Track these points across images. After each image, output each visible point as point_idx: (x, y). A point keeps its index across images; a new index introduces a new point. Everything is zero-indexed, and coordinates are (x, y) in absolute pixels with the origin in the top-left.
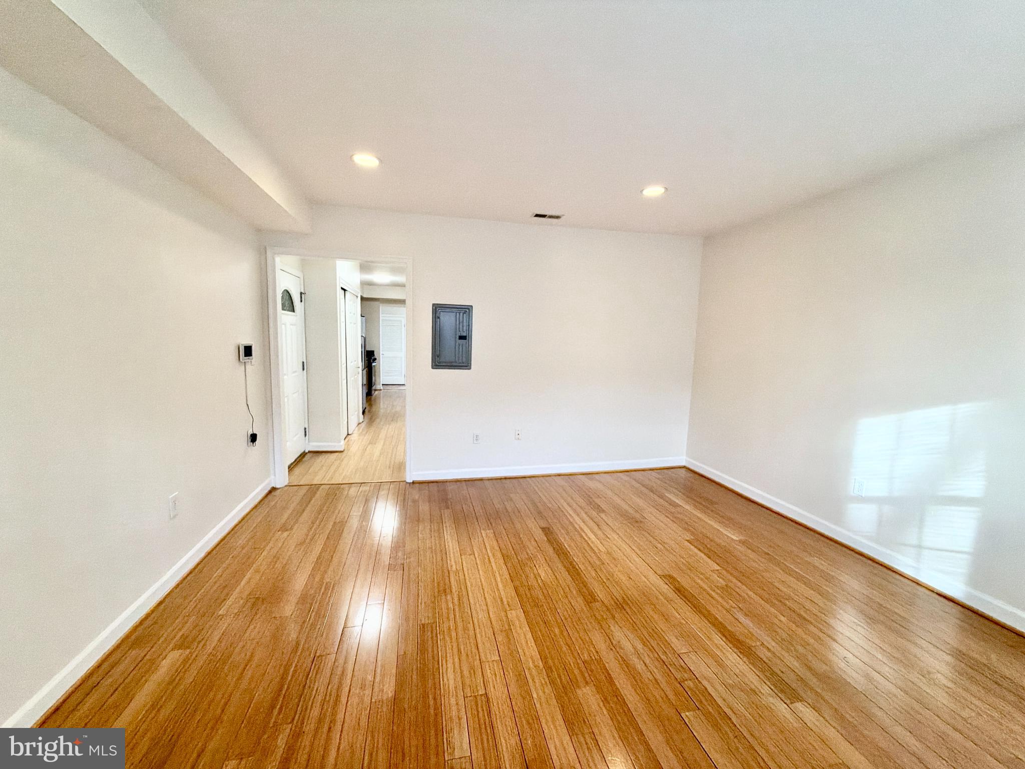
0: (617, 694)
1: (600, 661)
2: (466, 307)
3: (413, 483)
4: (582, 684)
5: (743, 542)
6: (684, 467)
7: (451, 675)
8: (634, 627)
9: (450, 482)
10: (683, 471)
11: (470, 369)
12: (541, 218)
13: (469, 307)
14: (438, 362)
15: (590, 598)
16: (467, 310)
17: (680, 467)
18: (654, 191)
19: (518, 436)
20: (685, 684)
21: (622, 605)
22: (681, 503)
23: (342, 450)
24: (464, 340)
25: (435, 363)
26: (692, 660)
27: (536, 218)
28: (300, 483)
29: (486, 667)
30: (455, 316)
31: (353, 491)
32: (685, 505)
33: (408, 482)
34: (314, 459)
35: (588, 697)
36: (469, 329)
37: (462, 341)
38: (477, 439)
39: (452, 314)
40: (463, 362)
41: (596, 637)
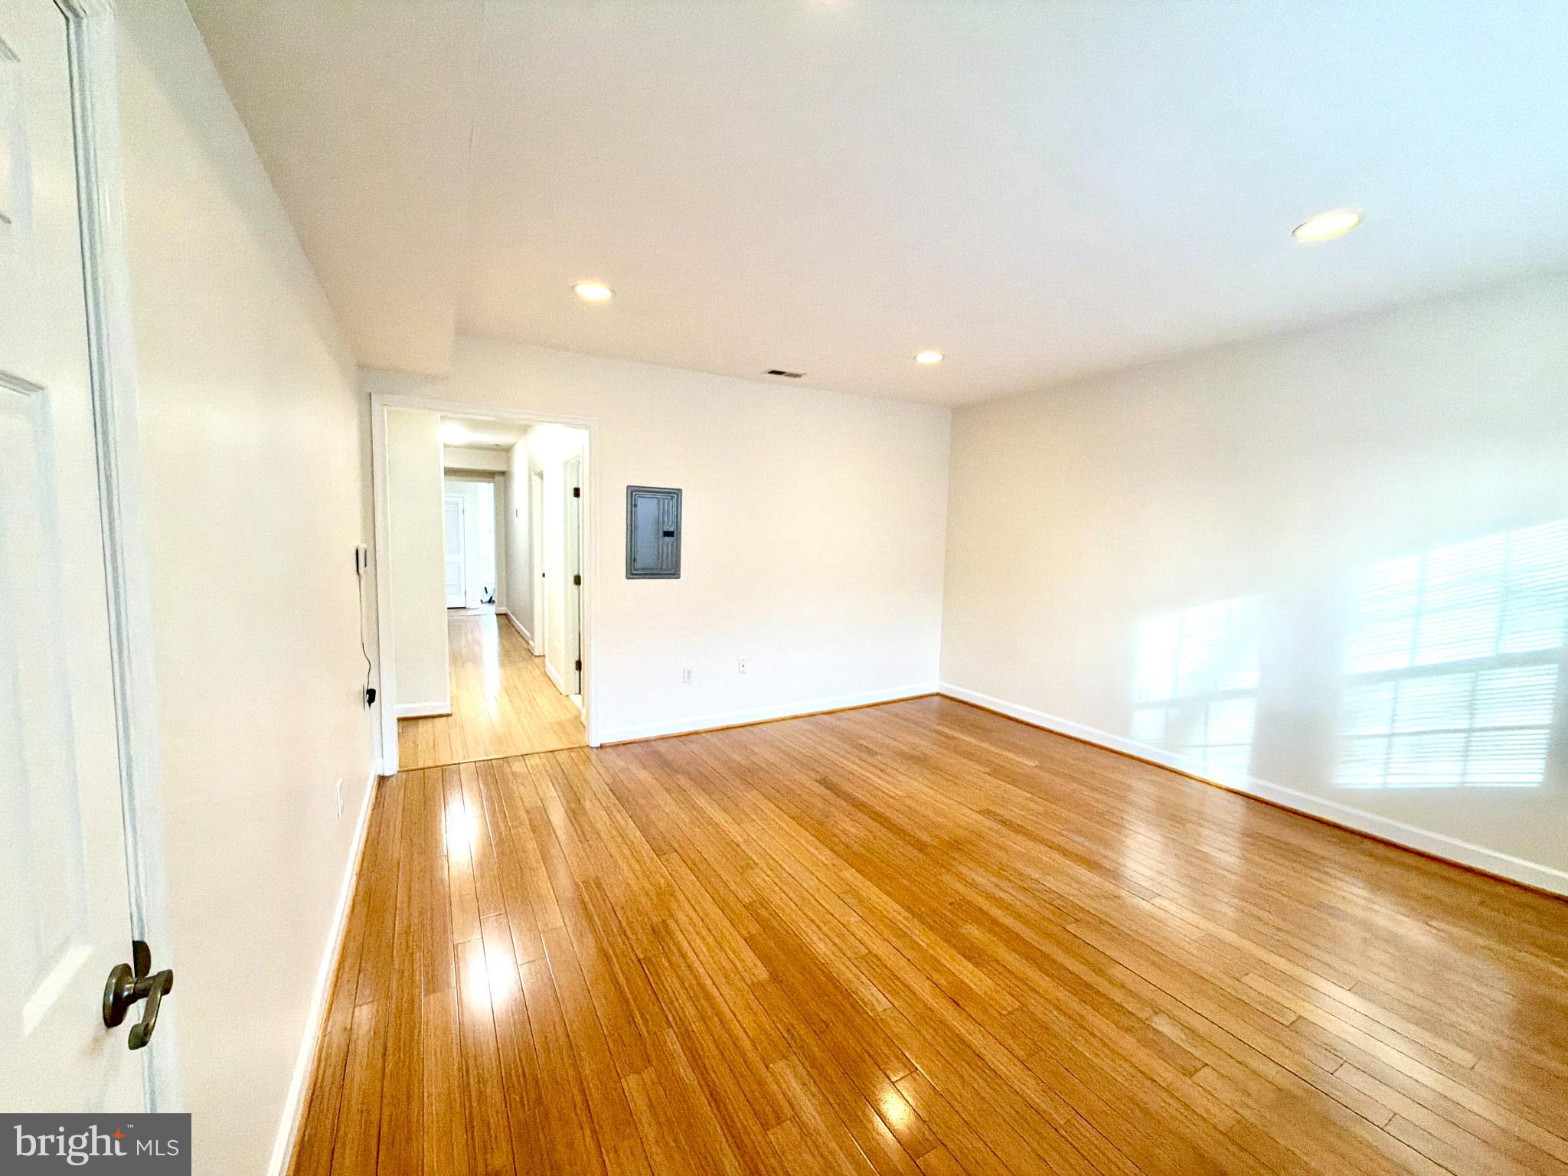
0: (995, 922)
1: (964, 899)
2: (674, 491)
3: (601, 747)
4: (960, 923)
5: (1040, 767)
6: (938, 694)
7: (821, 945)
8: (983, 865)
9: (654, 740)
10: (938, 698)
11: (679, 578)
12: (778, 376)
13: (677, 491)
14: (635, 570)
15: (921, 847)
17: (932, 695)
18: (930, 357)
19: (742, 669)
20: (1055, 903)
21: (956, 845)
22: (956, 734)
23: (449, 712)
24: (669, 538)
25: (631, 570)
26: (1050, 882)
27: (770, 375)
28: (421, 765)
29: (854, 929)
30: (659, 503)
31: (517, 767)
32: (962, 736)
33: (593, 746)
34: (411, 730)
35: (973, 931)
36: (678, 523)
37: (667, 539)
38: (689, 677)
39: (655, 501)
40: (668, 568)
41: (947, 878)
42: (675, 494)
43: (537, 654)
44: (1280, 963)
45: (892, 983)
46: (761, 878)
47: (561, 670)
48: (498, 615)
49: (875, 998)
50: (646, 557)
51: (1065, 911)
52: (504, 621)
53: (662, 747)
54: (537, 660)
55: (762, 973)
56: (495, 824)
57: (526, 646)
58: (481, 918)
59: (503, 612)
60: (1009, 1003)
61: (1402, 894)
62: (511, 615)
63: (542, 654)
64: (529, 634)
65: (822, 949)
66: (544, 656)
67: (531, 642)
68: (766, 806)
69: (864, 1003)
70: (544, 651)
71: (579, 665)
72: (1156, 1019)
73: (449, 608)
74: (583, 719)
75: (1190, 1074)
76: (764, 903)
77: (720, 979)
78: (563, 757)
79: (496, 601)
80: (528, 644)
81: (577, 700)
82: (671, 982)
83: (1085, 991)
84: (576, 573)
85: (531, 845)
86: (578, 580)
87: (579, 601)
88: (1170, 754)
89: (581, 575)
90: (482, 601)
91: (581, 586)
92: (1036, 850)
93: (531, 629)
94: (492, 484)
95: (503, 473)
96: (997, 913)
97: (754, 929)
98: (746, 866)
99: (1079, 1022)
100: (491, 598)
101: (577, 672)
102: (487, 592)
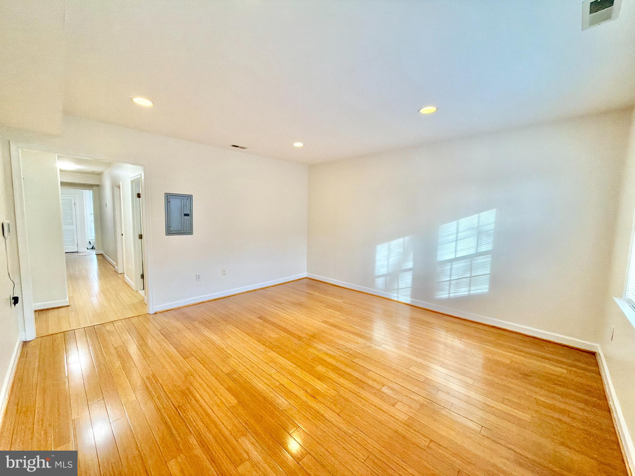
2: (188, 196)
3: (156, 313)
4: (315, 366)
5: (344, 302)
6: (306, 278)
8: (324, 343)
11: (192, 234)
12: (236, 148)
13: (190, 196)
14: (170, 231)
15: (300, 338)
16: (189, 198)
17: (304, 278)
18: (298, 144)
19: (223, 272)
20: (349, 353)
21: (313, 336)
22: (313, 293)
23: (69, 305)
24: (187, 217)
25: (168, 231)
26: (348, 345)
27: (232, 147)
28: (50, 333)
29: (273, 376)
30: (181, 201)
31: (108, 327)
32: (315, 293)
33: (151, 313)
34: (44, 316)
35: (320, 368)
36: (191, 210)
37: (186, 217)
38: (199, 278)
39: (179, 200)
40: (187, 230)
41: (310, 350)
42: (190, 197)
43: (119, 273)
44: (420, 360)
45: (289, 394)
46: (233, 362)
47: (133, 280)
48: (97, 255)
49: (282, 402)
50: (175, 225)
51: (353, 355)
52: (101, 257)
53: (186, 310)
54: (119, 276)
55: (233, 401)
56: (97, 357)
57: (113, 269)
58: (89, 403)
59: (101, 253)
60: (333, 393)
61: (454, 331)
62: (104, 254)
63: (123, 273)
64: (115, 263)
65: (260, 386)
66: (124, 273)
67: (116, 267)
68: (235, 330)
69: (278, 404)
70: (124, 271)
71: (143, 276)
72: (383, 388)
73: (66, 253)
74: (145, 301)
75: (393, 405)
76: (235, 371)
77: (215, 408)
78: (134, 320)
79: (96, 249)
80: (115, 268)
81: (142, 293)
82: (192, 414)
83: (360, 383)
84: (140, 234)
85: (118, 364)
86: (141, 237)
87: (142, 245)
88: (386, 293)
89: (142, 234)
90: (87, 248)
91: (142, 240)
92: (343, 333)
93: (116, 261)
94: (91, 191)
95: (98, 186)
96: (329, 360)
97: (231, 384)
98: (226, 358)
99: (358, 395)
100: (93, 246)
101: (142, 280)
102: (90, 244)
